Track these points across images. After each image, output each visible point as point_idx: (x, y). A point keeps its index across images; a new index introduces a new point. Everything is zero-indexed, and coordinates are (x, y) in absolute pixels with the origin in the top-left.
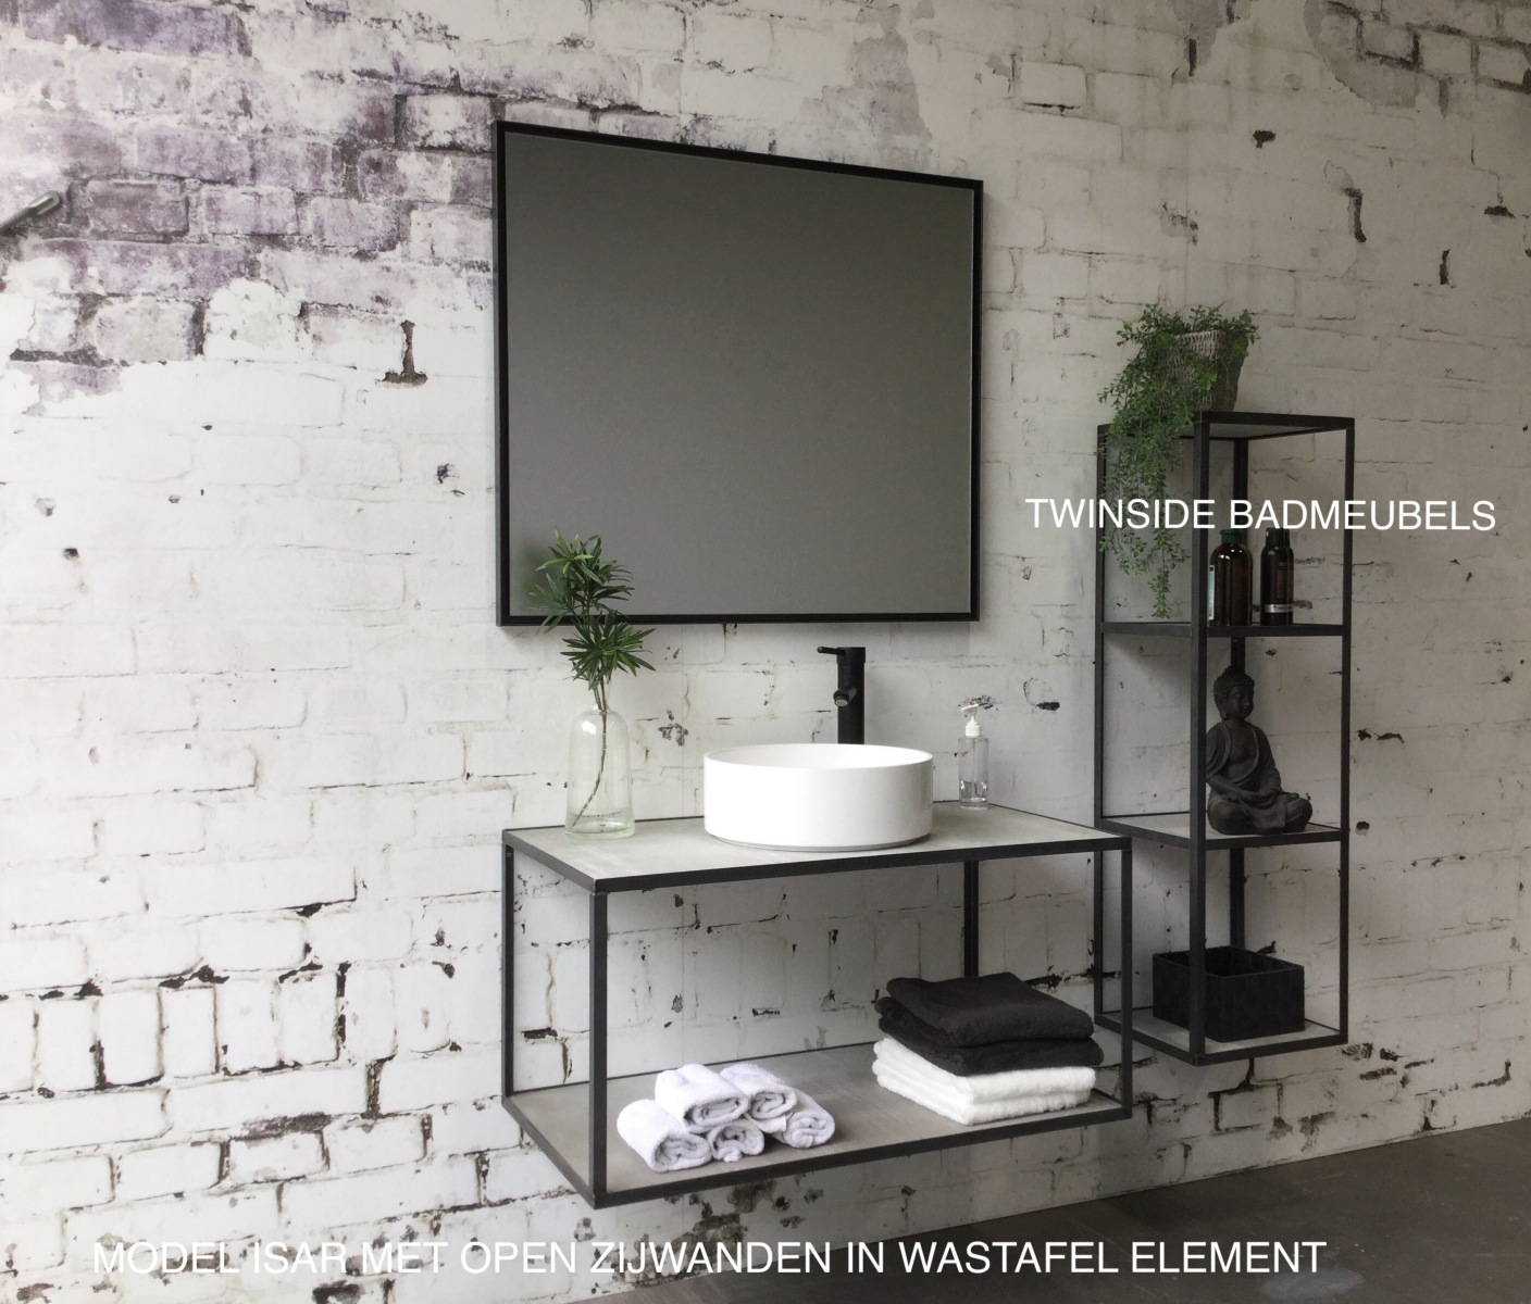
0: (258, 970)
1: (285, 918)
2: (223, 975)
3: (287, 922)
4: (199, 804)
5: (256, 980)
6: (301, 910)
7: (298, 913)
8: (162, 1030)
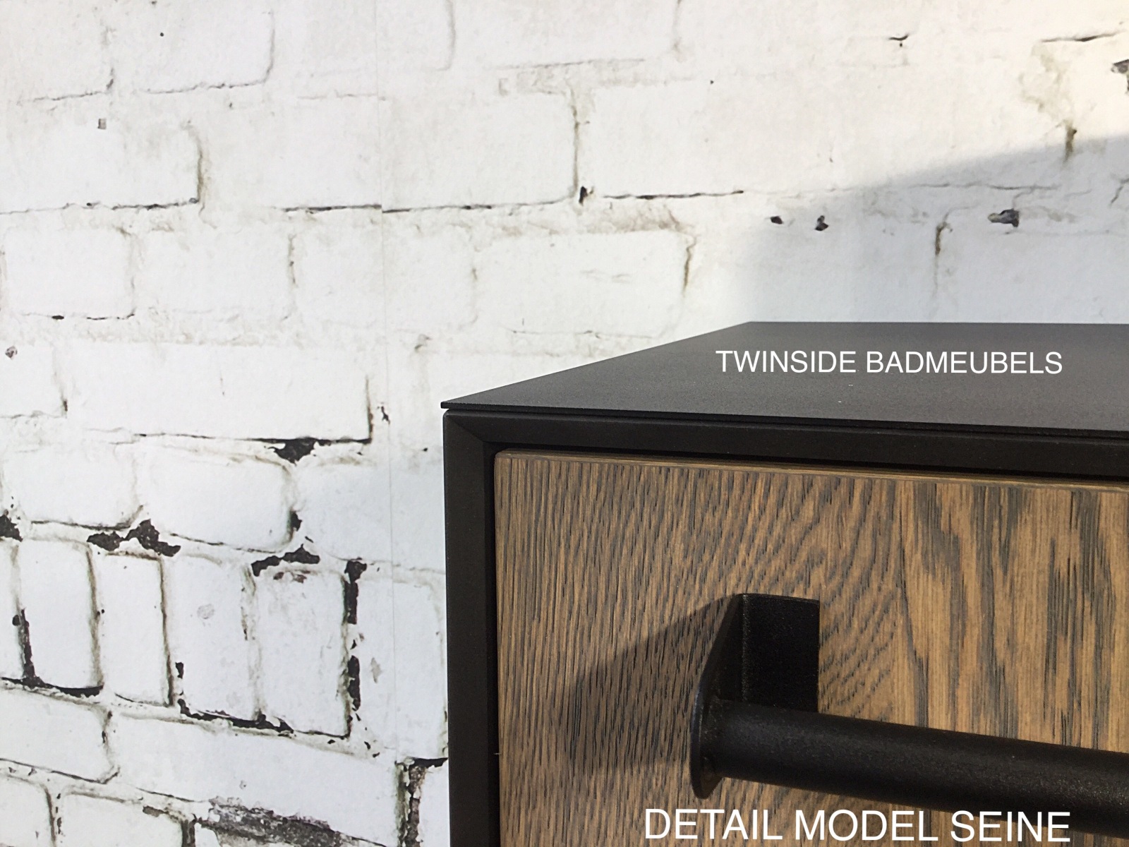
0: (222, 544)
1: (257, 458)
2: (172, 542)
3: (261, 464)
4: (123, 231)
5: (219, 563)
6: (281, 446)
7: (277, 451)
8: (97, 614)
